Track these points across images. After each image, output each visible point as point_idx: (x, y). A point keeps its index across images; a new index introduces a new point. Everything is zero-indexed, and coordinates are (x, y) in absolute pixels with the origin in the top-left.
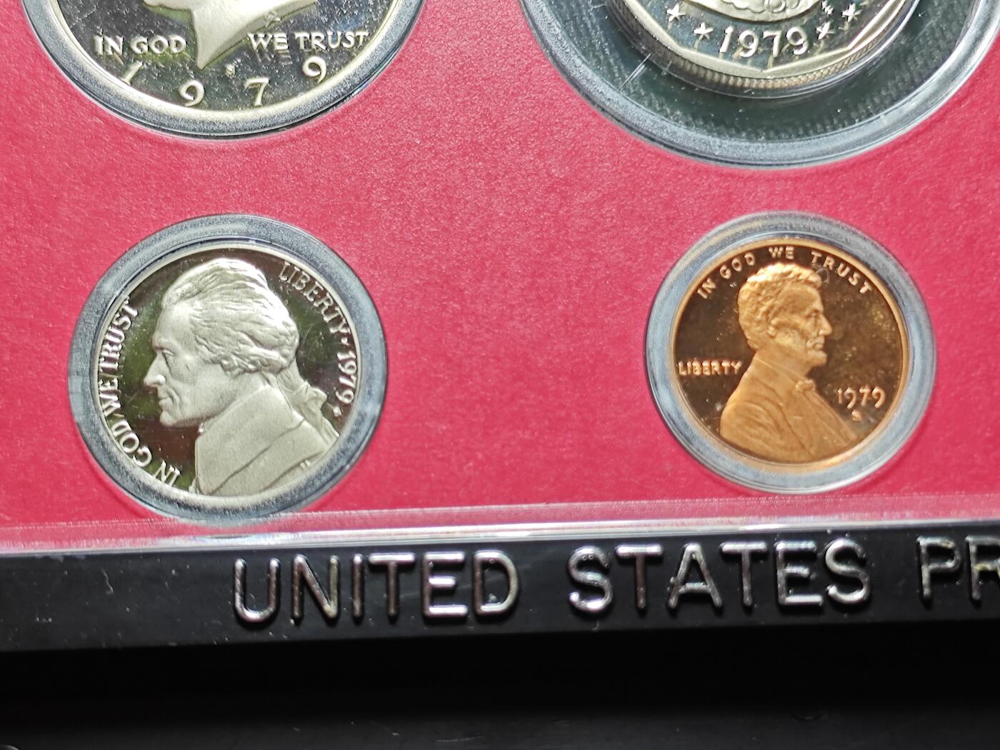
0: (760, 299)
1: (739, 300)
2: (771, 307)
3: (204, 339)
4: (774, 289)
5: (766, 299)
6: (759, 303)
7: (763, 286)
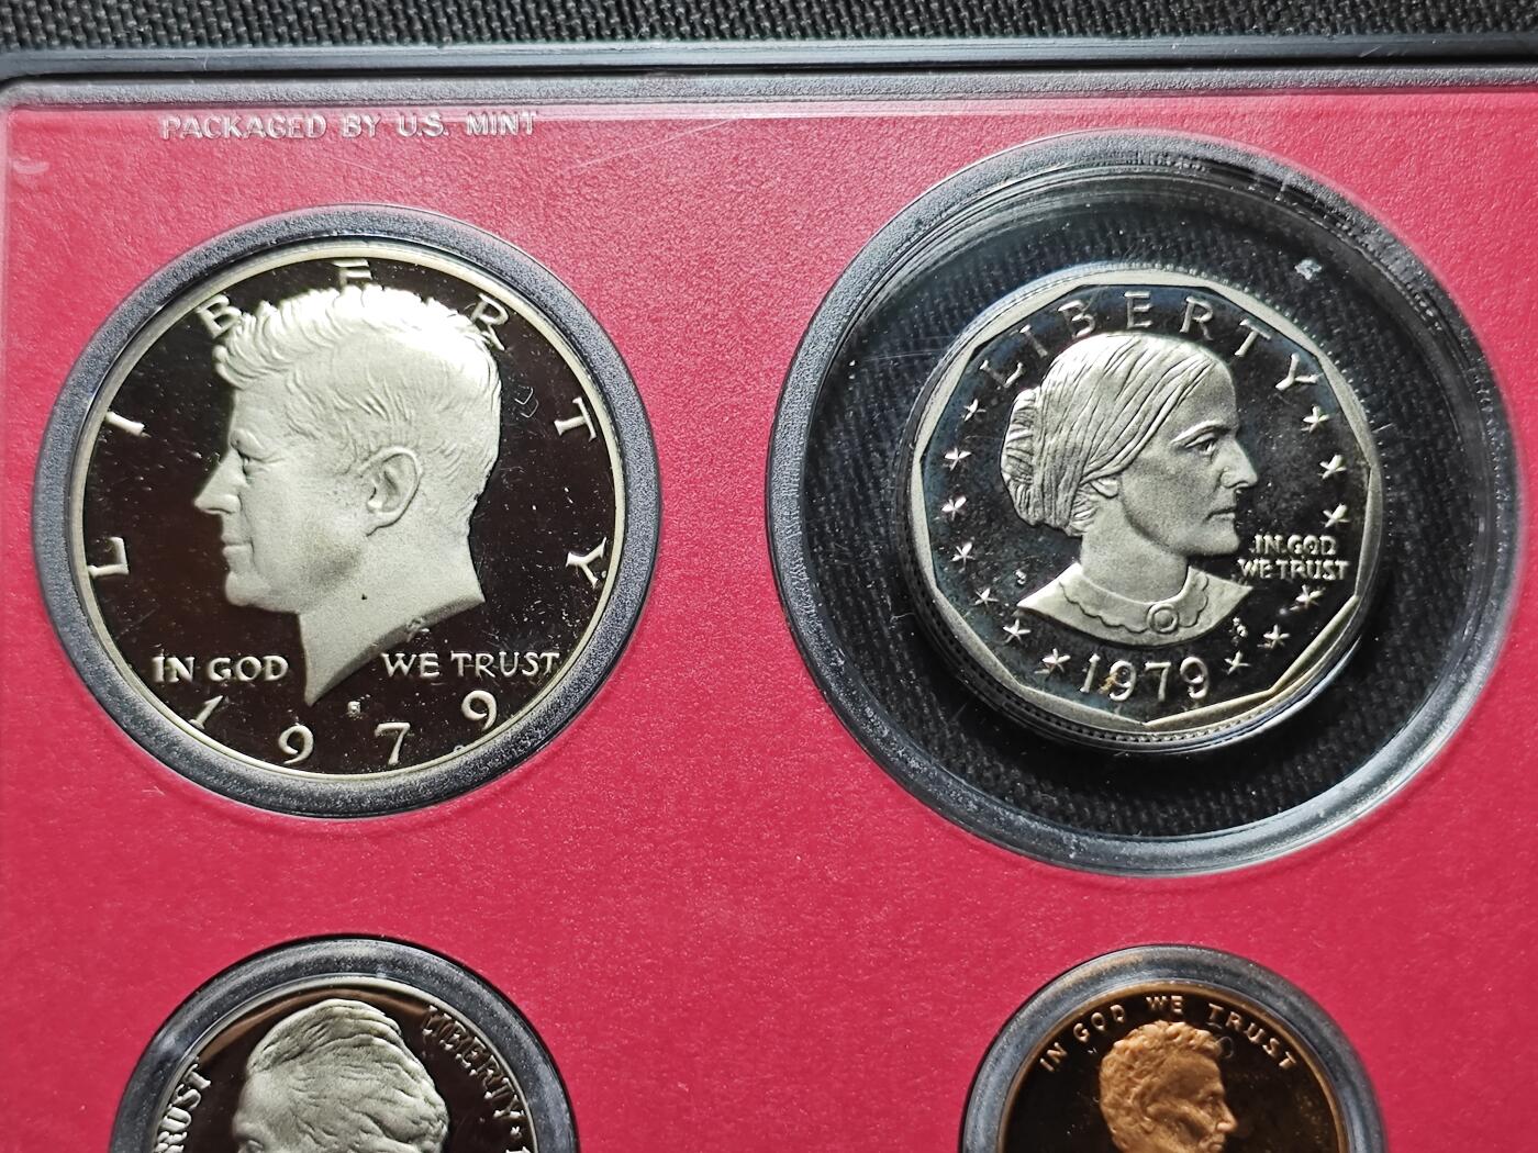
0: (1131, 1074)
1: (1102, 1075)
2: (1149, 1087)
3: (309, 1124)
4: (1152, 1059)
5: (1140, 1075)
6: (1129, 1079)
7: (1136, 1054)
